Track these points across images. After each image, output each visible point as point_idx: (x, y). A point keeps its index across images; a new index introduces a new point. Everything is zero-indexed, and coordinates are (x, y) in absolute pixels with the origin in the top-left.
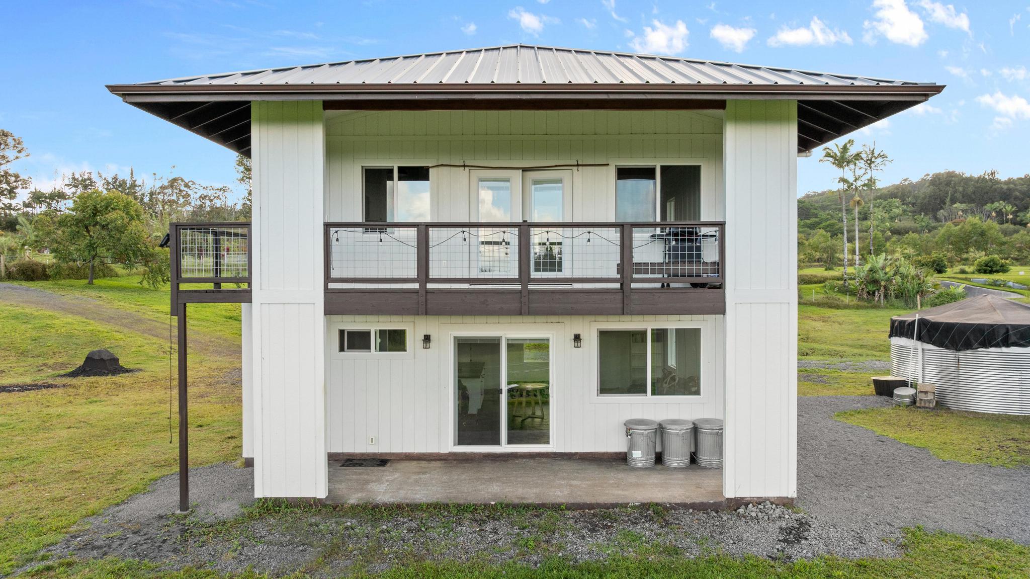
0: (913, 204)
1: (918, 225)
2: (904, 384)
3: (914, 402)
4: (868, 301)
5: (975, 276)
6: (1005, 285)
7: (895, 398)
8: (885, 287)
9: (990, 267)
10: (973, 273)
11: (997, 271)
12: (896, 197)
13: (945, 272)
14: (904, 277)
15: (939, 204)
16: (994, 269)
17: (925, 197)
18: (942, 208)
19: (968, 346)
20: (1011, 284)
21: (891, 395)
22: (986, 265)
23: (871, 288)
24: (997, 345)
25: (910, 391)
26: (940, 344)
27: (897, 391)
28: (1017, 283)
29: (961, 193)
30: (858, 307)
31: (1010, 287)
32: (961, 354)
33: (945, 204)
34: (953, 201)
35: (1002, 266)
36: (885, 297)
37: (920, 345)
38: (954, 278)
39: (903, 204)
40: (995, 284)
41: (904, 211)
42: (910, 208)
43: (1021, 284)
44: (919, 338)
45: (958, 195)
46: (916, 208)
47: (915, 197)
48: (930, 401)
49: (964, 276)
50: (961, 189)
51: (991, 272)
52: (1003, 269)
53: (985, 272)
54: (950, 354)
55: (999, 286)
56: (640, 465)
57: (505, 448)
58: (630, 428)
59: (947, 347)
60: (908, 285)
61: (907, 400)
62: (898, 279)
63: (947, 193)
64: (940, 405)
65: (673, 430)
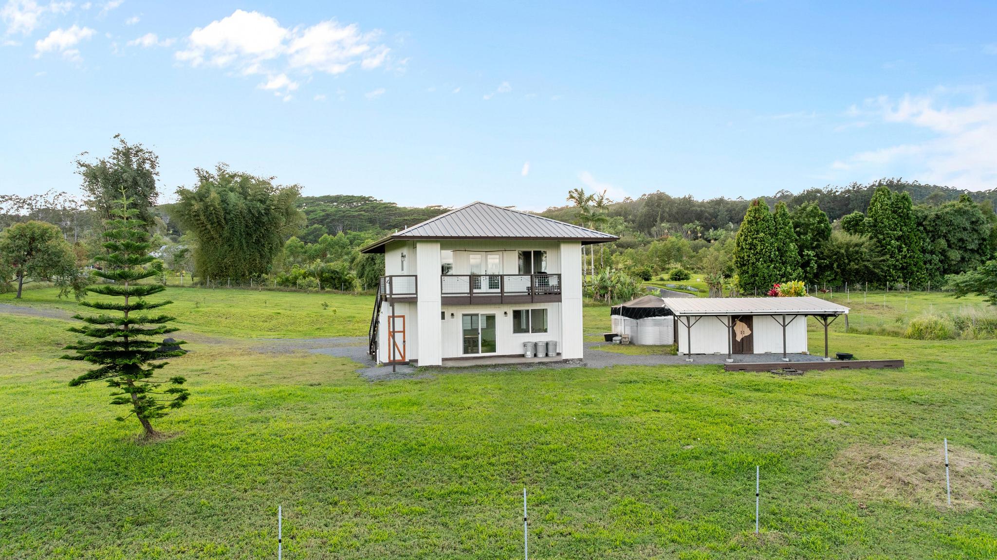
0: (633, 221)
1: (636, 240)
2: (616, 335)
3: (621, 342)
4: (601, 301)
5: (668, 282)
6: (686, 289)
7: (614, 342)
8: (611, 291)
9: (679, 276)
10: (668, 280)
11: (683, 279)
12: (620, 216)
13: (651, 279)
14: (623, 284)
15: (653, 222)
16: (681, 277)
17: (642, 216)
18: (654, 225)
19: (641, 317)
20: (689, 288)
21: (611, 340)
22: (676, 275)
23: (602, 292)
24: (651, 316)
25: (619, 338)
26: (630, 317)
27: (614, 338)
28: (693, 287)
29: (667, 213)
30: (594, 306)
31: (689, 290)
32: (638, 321)
33: (656, 221)
34: (662, 221)
35: (686, 275)
36: (612, 298)
37: (623, 318)
38: (655, 284)
39: (625, 221)
40: (680, 288)
41: (626, 227)
42: (631, 224)
43: (695, 288)
44: (622, 315)
45: (666, 215)
46: (635, 224)
47: (635, 216)
48: (627, 341)
49: (662, 282)
50: (667, 210)
51: (679, 280)
52: (686, 278)
53: (676, 280)
54: (634, 321)
55: (683, 289)
56: (530, 357)
57: (480, 354)
58: (525, 345)
59: (633, 318)
60: (626, 289)
61: (618, 342)
62: (619, 285)
63: (658, 213)
64: (631, 343)
65: (540, 344)
